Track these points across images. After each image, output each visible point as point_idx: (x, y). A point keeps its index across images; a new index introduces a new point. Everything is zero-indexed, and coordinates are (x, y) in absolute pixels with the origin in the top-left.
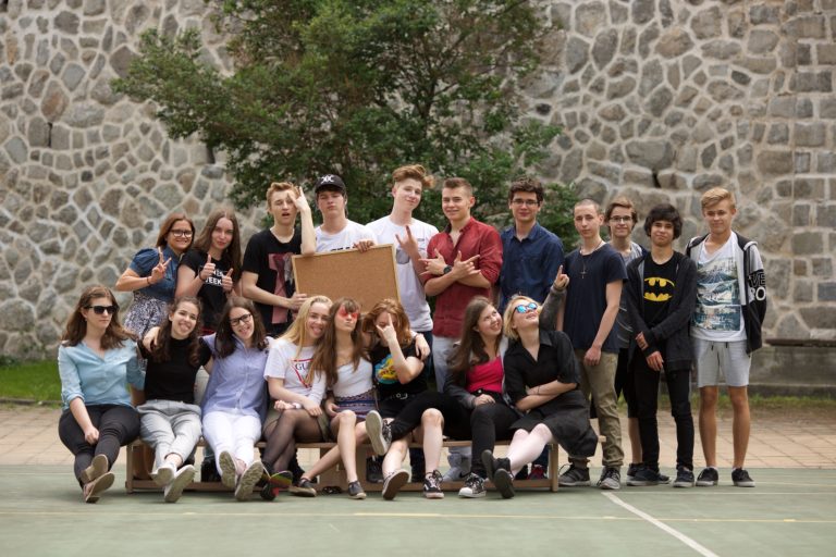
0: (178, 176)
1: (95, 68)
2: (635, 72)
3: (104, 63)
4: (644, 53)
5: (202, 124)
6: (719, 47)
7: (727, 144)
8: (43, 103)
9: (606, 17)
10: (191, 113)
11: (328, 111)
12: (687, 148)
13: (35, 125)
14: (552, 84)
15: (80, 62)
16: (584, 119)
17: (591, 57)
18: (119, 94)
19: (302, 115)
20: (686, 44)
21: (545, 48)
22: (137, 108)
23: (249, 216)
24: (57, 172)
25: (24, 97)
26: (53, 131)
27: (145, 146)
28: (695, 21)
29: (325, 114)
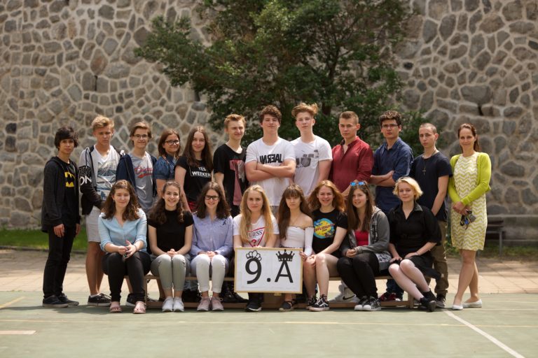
0: (177, 109)
1: (124, 41)
2: (467, 41)
3: (130, 38)
4: (473, 30)
5: (192, 77)
6: (520, 26)
7: (526, 87)
8: (92, 63)
9: (448, 7)
10: (185, 70)
11: (271, 68)
12: (500, 91)
13: (87, 77)
14: (414, 50)
15: (115, 37)
16: (434, 72)
17: (439, 32)
18: (139, 57)
19: (254, 71)
20: (499, 24)
21: (409, 27)
22: (151, 66)
23: (221, 134)
24: (101, 107)
25: (79, 59)
26: (98, 81)
27: (156, 91)
28: (505, 10)
29: (269, 70)
